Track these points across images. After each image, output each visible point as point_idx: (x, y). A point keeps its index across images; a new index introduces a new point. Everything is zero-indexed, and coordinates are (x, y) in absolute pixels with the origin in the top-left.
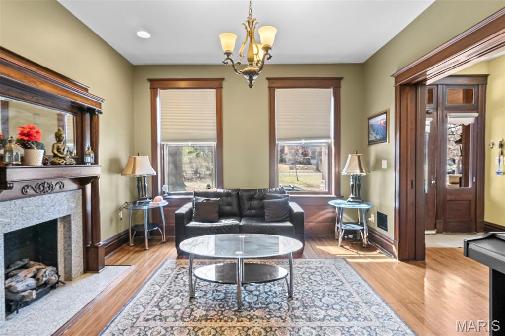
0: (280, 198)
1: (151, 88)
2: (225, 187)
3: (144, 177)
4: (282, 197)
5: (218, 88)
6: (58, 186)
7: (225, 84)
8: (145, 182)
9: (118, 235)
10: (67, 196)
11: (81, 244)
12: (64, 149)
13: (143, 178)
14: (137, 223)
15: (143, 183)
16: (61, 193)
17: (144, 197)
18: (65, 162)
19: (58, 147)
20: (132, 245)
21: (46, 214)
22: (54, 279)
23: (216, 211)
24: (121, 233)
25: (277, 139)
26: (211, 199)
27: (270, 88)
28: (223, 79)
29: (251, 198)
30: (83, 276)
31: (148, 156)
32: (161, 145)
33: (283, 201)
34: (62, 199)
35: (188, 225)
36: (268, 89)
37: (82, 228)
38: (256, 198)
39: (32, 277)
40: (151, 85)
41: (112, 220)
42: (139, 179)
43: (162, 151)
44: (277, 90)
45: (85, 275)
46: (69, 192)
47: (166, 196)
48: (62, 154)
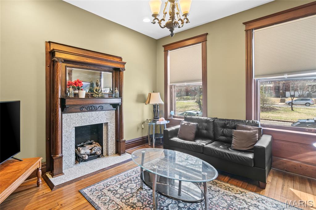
0: (250, 130)
1: (164, 51)
2: (208, 116)
3: (158, 105)
4: (252, 129)
5: (203, 42)
6: (100, 108)
7: (208, 37)
8: (158, 108)
9: (143, 137)
10: (106, 113)
11: (114, 138)
12: (99, 90)
13: (156, 106)
14: (157, 133)
15: (157, 109)
16: (102, 111)
17: (157, 117)
18: (98, 96)
19: (96, 89)
20: (150, 145)
21: (94, 121)
22: (99, 153)
23: (193, 133)
24: (145, 137)
25: (255, 76)
26: (191, 123)
27: (246, 31)
28: (207, 34)
29: (224, 126)
30: (114, 155)
31: (159, 93)
32: (170, 85)
33: (251, 133)
34: (102, 114)
35: (171, 139)
36: (245, 32)
37: (115, 130)
38: (228, 127)
39: (90, 149)
40: (164, 49)
41: (138, 129)
42: (154, 106)
43: (171, 89)
44: (254, 31)
45: (115, 155)
46: (107, 111)
47: (172, 118)
48: (98, 92)
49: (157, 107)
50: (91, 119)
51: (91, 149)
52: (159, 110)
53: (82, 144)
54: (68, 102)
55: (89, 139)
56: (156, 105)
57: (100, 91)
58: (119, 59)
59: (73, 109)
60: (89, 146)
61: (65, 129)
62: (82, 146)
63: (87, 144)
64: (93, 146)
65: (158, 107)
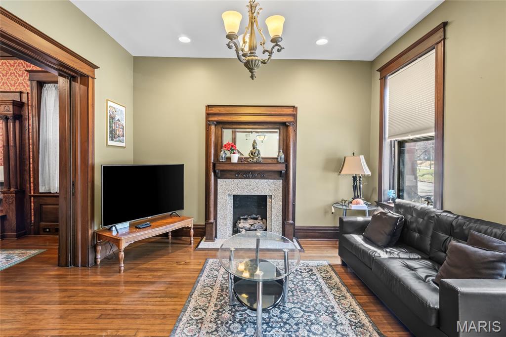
1: (380, 79)
3: (360, 177)
6: (259, 175)
7: (448, 31)
8: (360, 183)
11: (279, 218)
15: (358, 184)
16: (264, 180)
28: (446, 23)
32: (391, 141)
34: (264, 184)
37: (281, 207)
38: (457, 233)
40: (381, 75)
42: (355, 178)
46: (269, 180)
47: (390, 203)
48: (254, 156)
49: (358, 181)
50: (249, 188)
51: (251, 225)
52: (361, 186)
53: (246, 217)
54: (219, 167)
55: (256, 213)
56: (357, 177)
57: (256, 155)
58: (292, 109)
59: (228, 175)
60: (252, 221)
61: (221, 196)
62: (245, 219)
63: (251, 218)
64: (256, 221)
65: (360, 180)
